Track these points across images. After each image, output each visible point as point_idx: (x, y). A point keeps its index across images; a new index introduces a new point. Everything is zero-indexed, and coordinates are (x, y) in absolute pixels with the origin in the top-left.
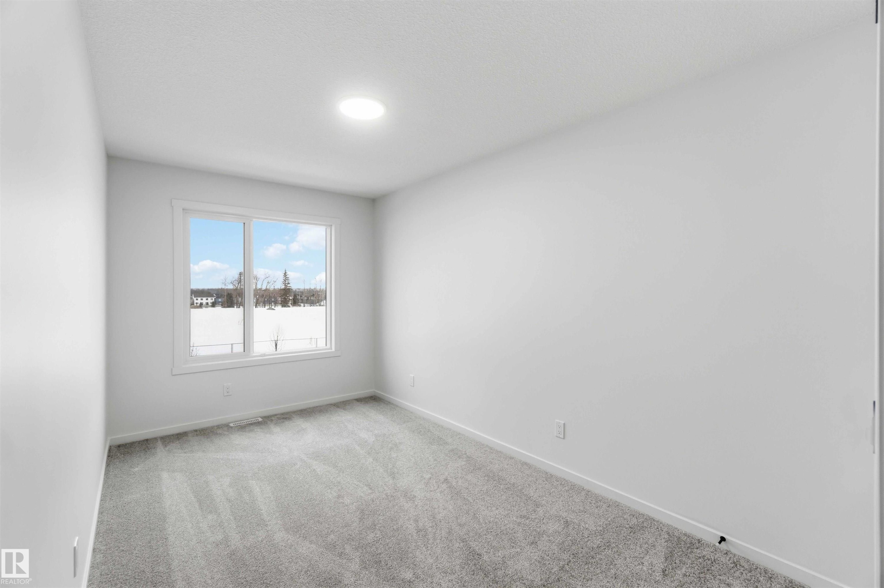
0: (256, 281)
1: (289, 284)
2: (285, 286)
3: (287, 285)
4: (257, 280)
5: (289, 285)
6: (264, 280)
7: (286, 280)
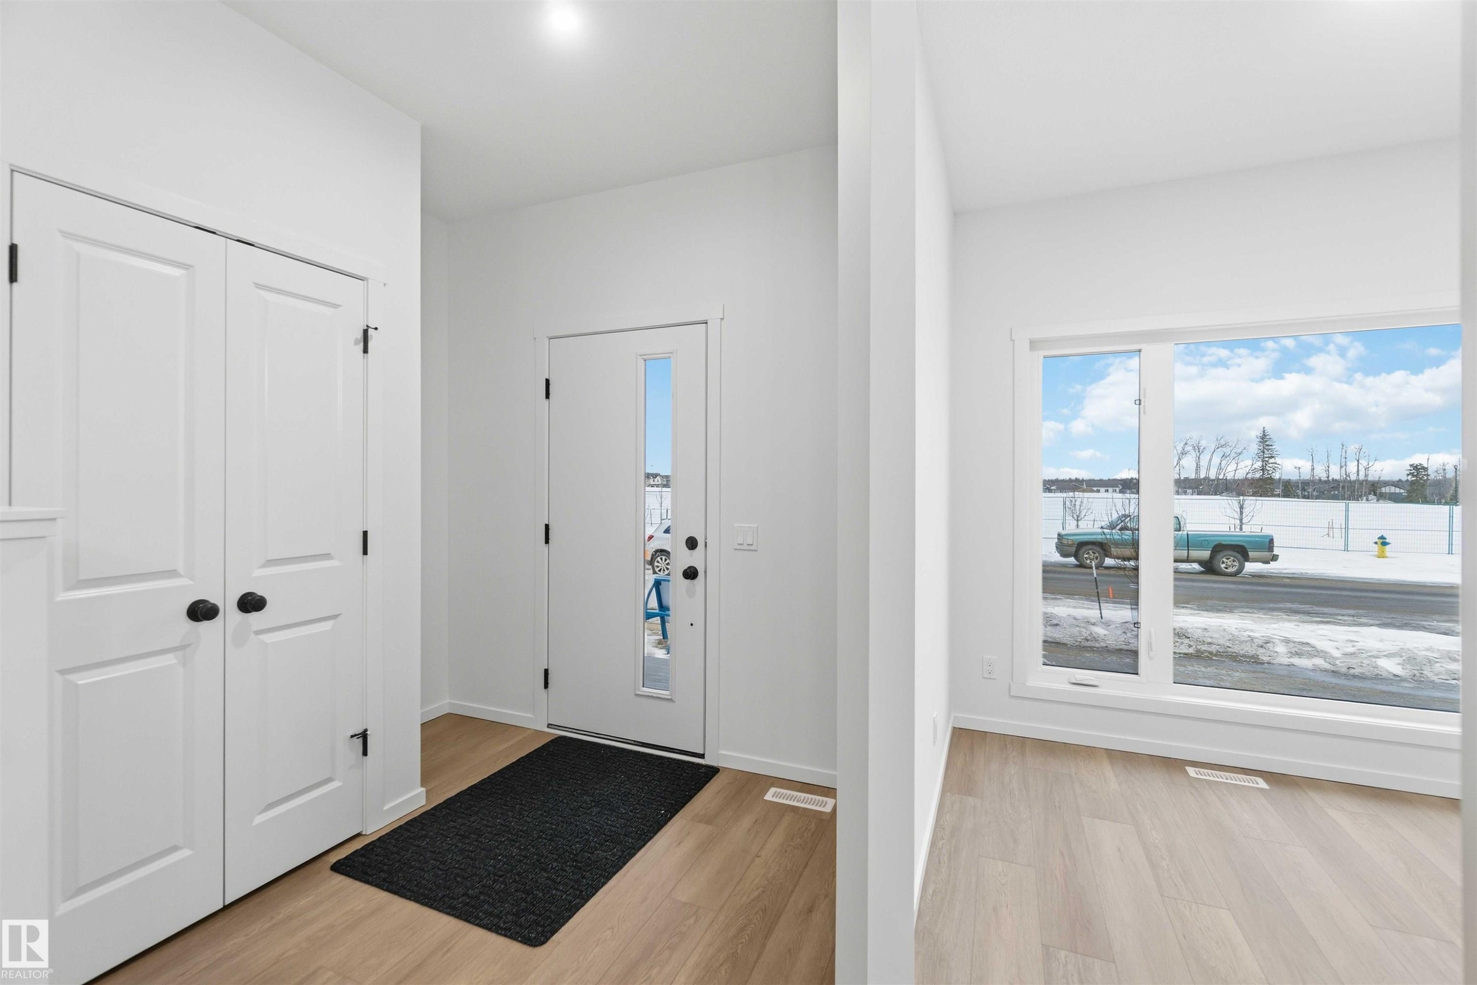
0: (1198, 454)
1: (1273, 457)
2: (1263, 462)
3: (1266, 459)
4: (1200, 452)
5: (1273, 459)
6: (1214, 451)
7: (1266, 451)
